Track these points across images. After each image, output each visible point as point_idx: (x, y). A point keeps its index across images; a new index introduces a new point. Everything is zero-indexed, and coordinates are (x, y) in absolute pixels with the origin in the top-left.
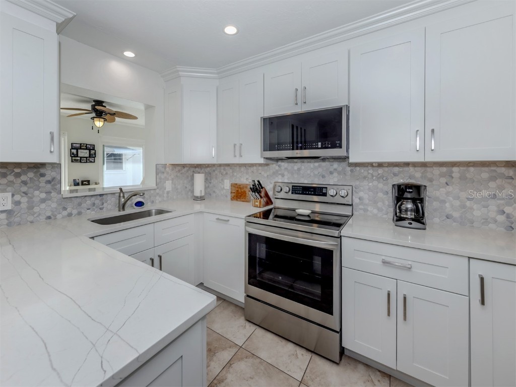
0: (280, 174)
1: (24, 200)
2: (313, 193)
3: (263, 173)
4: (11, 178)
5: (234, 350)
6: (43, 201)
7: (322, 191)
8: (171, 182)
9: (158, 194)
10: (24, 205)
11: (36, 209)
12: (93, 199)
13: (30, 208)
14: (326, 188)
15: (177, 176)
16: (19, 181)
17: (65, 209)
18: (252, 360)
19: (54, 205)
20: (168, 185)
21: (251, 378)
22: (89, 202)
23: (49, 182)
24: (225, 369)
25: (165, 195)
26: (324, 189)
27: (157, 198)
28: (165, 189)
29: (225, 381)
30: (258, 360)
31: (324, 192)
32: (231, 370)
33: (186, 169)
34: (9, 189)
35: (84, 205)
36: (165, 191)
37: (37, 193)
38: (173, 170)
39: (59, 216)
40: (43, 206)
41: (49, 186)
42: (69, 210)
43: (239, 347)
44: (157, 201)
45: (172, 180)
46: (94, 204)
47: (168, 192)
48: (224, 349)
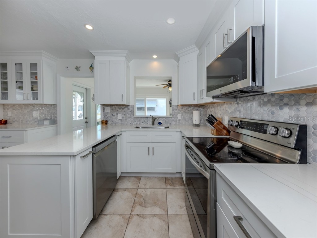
0: (238, 111)
1: (125, 117)
2: (255, 129)
3: (228, 110)
4: (121, 110)
5: (164, 212)
6: (129, 118)
7: (263, 128)
8: (181, 115)
9: (173, 120)
10: (125, 119)
11: (127, 120)
12: (144, 119)
13: (126, 120)
14: (268, 125)
15: (185, 112)
16: (123, 111)
17: (135, 121)
18: (164, 224)
19: (132, 120)
20: (180, 116)
21: (153, 230)
22: (143, 120)
23: (130, 111)
24: (150, 215)
25: (178, 121)
26: (265, 126)
27: (173, 122)
28: (178, 118)
29: (144, 219)
30: (166, 227)
31: (265, 128)
32: (152, 218)
33: (191, 108)
34: (121, 113)
35: (141, 121)
36: (178, 119)
37: (128, 115)
38: (182, 108)
39: (134, 124)
40: (129, 119)
41: (131, 113)
42: (136, 122)
43: (167, 213)
44: (173, 124)
45: (182, 114)
46: (144, 121)
47: (179, 120)
48: (160, 208)
